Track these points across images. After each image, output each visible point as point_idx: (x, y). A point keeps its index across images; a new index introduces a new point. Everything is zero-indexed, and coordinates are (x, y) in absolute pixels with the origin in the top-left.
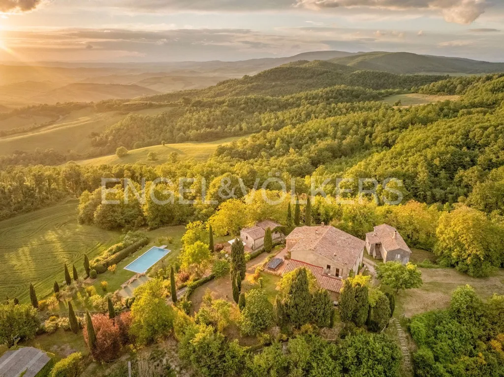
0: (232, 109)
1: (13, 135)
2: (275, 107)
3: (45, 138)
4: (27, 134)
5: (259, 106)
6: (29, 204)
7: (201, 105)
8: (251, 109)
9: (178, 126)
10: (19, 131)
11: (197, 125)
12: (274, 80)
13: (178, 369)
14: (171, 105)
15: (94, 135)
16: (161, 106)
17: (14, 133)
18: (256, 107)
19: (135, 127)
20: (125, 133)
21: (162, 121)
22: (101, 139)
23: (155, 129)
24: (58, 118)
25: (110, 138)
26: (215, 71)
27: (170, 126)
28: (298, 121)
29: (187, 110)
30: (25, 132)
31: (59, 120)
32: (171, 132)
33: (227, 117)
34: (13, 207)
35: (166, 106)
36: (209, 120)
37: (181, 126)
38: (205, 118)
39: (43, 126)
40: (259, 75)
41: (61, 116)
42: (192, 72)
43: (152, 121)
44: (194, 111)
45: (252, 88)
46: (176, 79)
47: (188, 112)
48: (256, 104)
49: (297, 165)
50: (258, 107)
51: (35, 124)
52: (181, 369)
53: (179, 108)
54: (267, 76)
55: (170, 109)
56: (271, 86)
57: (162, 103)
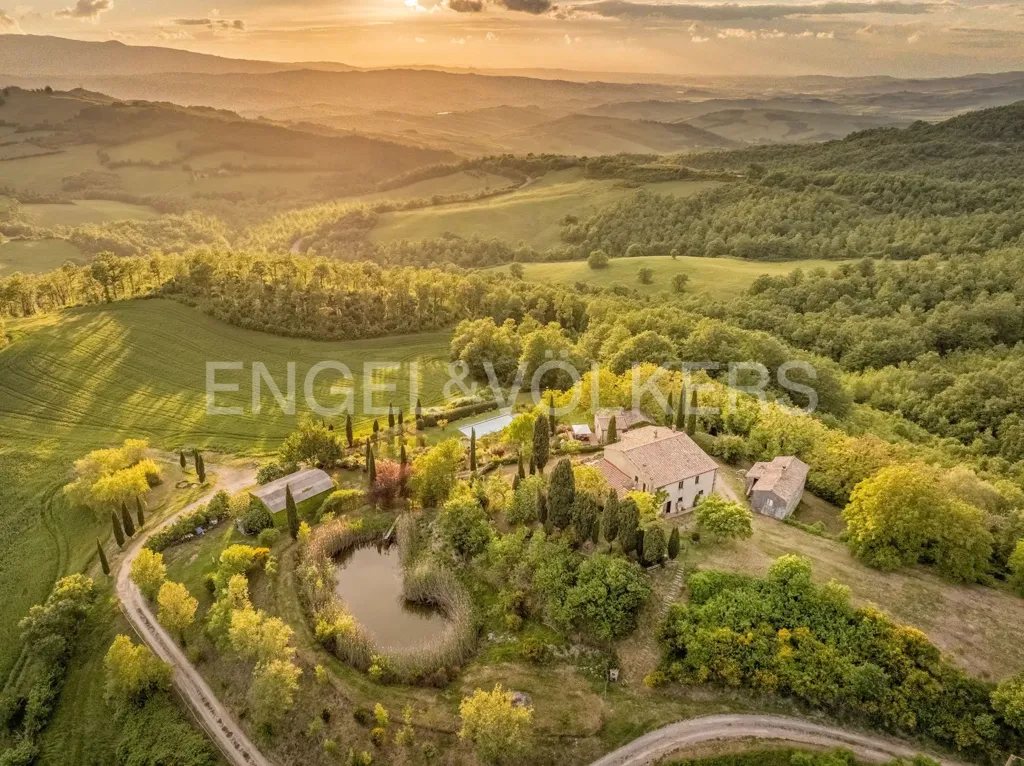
0: (844, 199)
1: (451, 205)
2: (947, 205)
3: (492, 215)
4: (467, 206)
5: (909, 198)
6: (405, 324)
7: (782, 183)
8: (886, 204)
9: (718, 223)
10: (460, 199)
11: (757, 224)
12: (985, 137)
13: (436, 536)
14: (724, 178)
15: (571, 220)
16: (702, 177)
17: (453, 201)
18: (902, 199)
19: (641, 214)
20: (620, 225)
21: (695, 208)
22: (578, 230)
23: (676, 222)
24: (524, 181)
25: (593, 229)
26: (871, 101)
27: (705, 220)
28: (979, 245)
29: (750, 192)
30: (467, 200)
31: (526, 184)
32: (703, 232)
33: (824, 216)
34: (385, 324)
35: (713, 178)
36: (784, 218)
37: (726, 223)
38: (777, 213)
39: (497, 194)
40: (952, 123)
41: (529, 180)
42: (816, 101)
43: (675, 207)
44: (764, 194)
45: (922, 151)
46: (773, 116)
47: (751, 195)
48: (902, 194)
49: (892, 341)
50: (905, 201)
51: (487, 188)
52: (439, 536)
53: (738, 185)
54: (970, 126)
55: (720, 185)
56: (973, 152)
57: (708, 172)
